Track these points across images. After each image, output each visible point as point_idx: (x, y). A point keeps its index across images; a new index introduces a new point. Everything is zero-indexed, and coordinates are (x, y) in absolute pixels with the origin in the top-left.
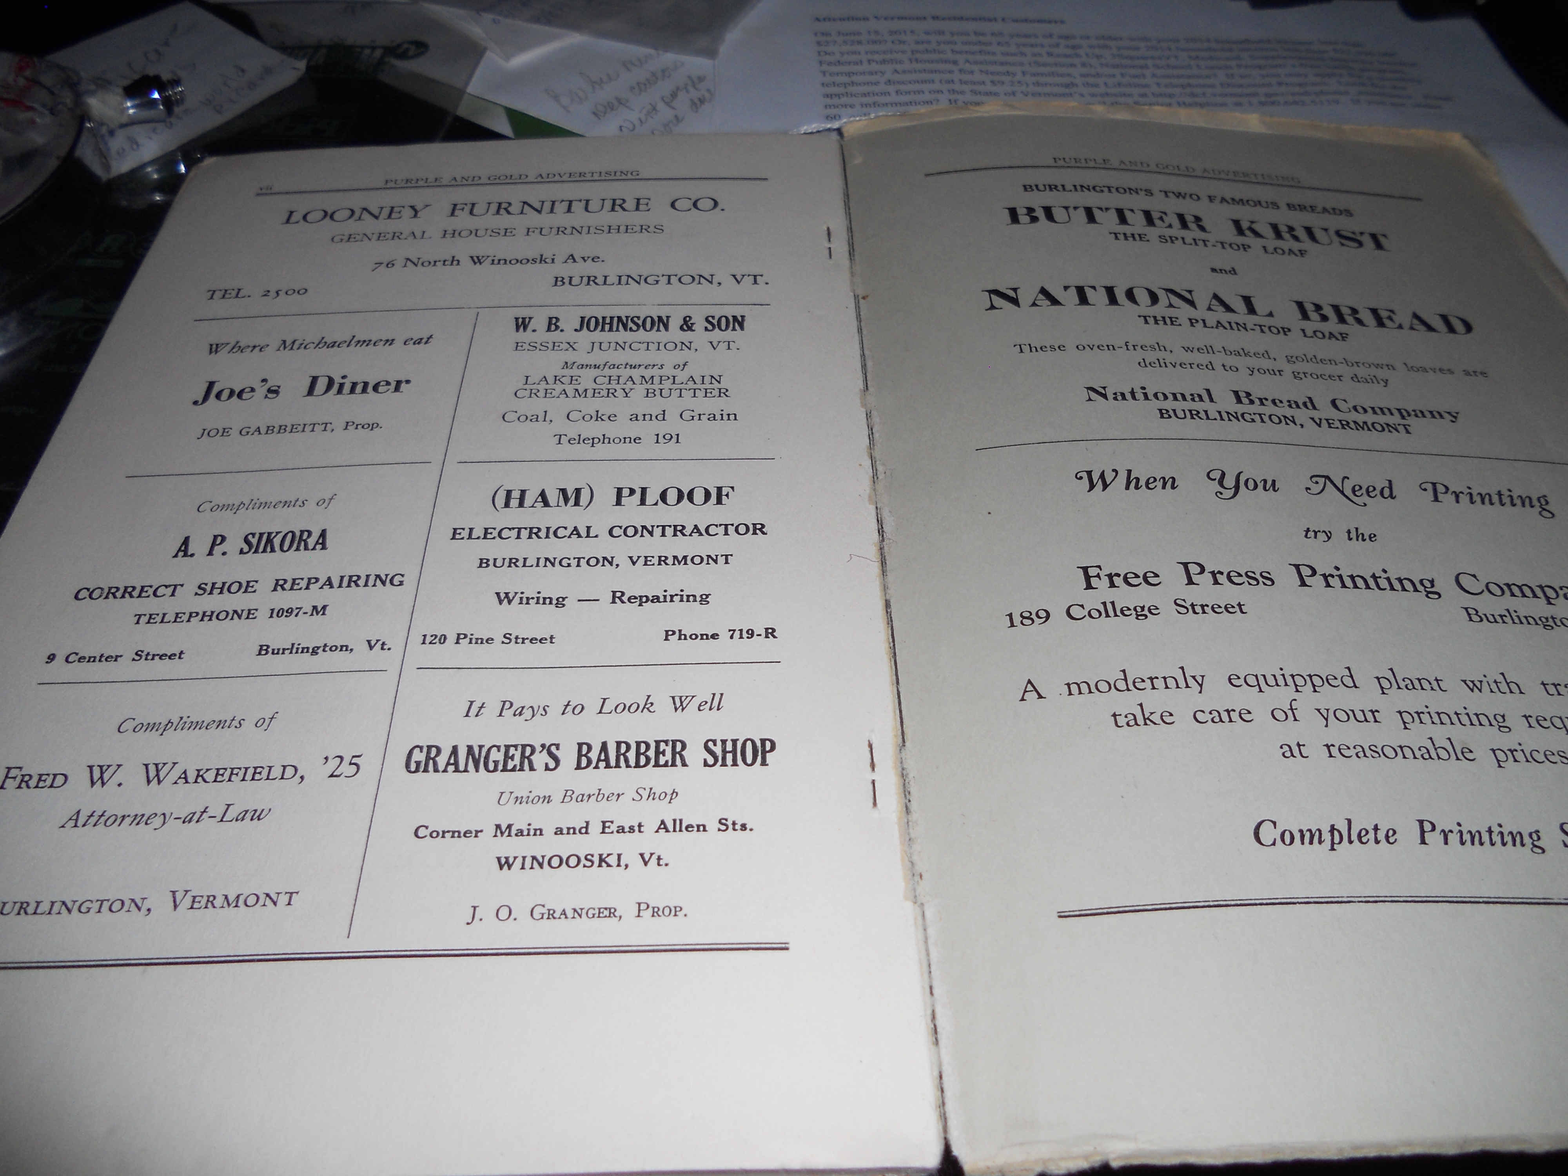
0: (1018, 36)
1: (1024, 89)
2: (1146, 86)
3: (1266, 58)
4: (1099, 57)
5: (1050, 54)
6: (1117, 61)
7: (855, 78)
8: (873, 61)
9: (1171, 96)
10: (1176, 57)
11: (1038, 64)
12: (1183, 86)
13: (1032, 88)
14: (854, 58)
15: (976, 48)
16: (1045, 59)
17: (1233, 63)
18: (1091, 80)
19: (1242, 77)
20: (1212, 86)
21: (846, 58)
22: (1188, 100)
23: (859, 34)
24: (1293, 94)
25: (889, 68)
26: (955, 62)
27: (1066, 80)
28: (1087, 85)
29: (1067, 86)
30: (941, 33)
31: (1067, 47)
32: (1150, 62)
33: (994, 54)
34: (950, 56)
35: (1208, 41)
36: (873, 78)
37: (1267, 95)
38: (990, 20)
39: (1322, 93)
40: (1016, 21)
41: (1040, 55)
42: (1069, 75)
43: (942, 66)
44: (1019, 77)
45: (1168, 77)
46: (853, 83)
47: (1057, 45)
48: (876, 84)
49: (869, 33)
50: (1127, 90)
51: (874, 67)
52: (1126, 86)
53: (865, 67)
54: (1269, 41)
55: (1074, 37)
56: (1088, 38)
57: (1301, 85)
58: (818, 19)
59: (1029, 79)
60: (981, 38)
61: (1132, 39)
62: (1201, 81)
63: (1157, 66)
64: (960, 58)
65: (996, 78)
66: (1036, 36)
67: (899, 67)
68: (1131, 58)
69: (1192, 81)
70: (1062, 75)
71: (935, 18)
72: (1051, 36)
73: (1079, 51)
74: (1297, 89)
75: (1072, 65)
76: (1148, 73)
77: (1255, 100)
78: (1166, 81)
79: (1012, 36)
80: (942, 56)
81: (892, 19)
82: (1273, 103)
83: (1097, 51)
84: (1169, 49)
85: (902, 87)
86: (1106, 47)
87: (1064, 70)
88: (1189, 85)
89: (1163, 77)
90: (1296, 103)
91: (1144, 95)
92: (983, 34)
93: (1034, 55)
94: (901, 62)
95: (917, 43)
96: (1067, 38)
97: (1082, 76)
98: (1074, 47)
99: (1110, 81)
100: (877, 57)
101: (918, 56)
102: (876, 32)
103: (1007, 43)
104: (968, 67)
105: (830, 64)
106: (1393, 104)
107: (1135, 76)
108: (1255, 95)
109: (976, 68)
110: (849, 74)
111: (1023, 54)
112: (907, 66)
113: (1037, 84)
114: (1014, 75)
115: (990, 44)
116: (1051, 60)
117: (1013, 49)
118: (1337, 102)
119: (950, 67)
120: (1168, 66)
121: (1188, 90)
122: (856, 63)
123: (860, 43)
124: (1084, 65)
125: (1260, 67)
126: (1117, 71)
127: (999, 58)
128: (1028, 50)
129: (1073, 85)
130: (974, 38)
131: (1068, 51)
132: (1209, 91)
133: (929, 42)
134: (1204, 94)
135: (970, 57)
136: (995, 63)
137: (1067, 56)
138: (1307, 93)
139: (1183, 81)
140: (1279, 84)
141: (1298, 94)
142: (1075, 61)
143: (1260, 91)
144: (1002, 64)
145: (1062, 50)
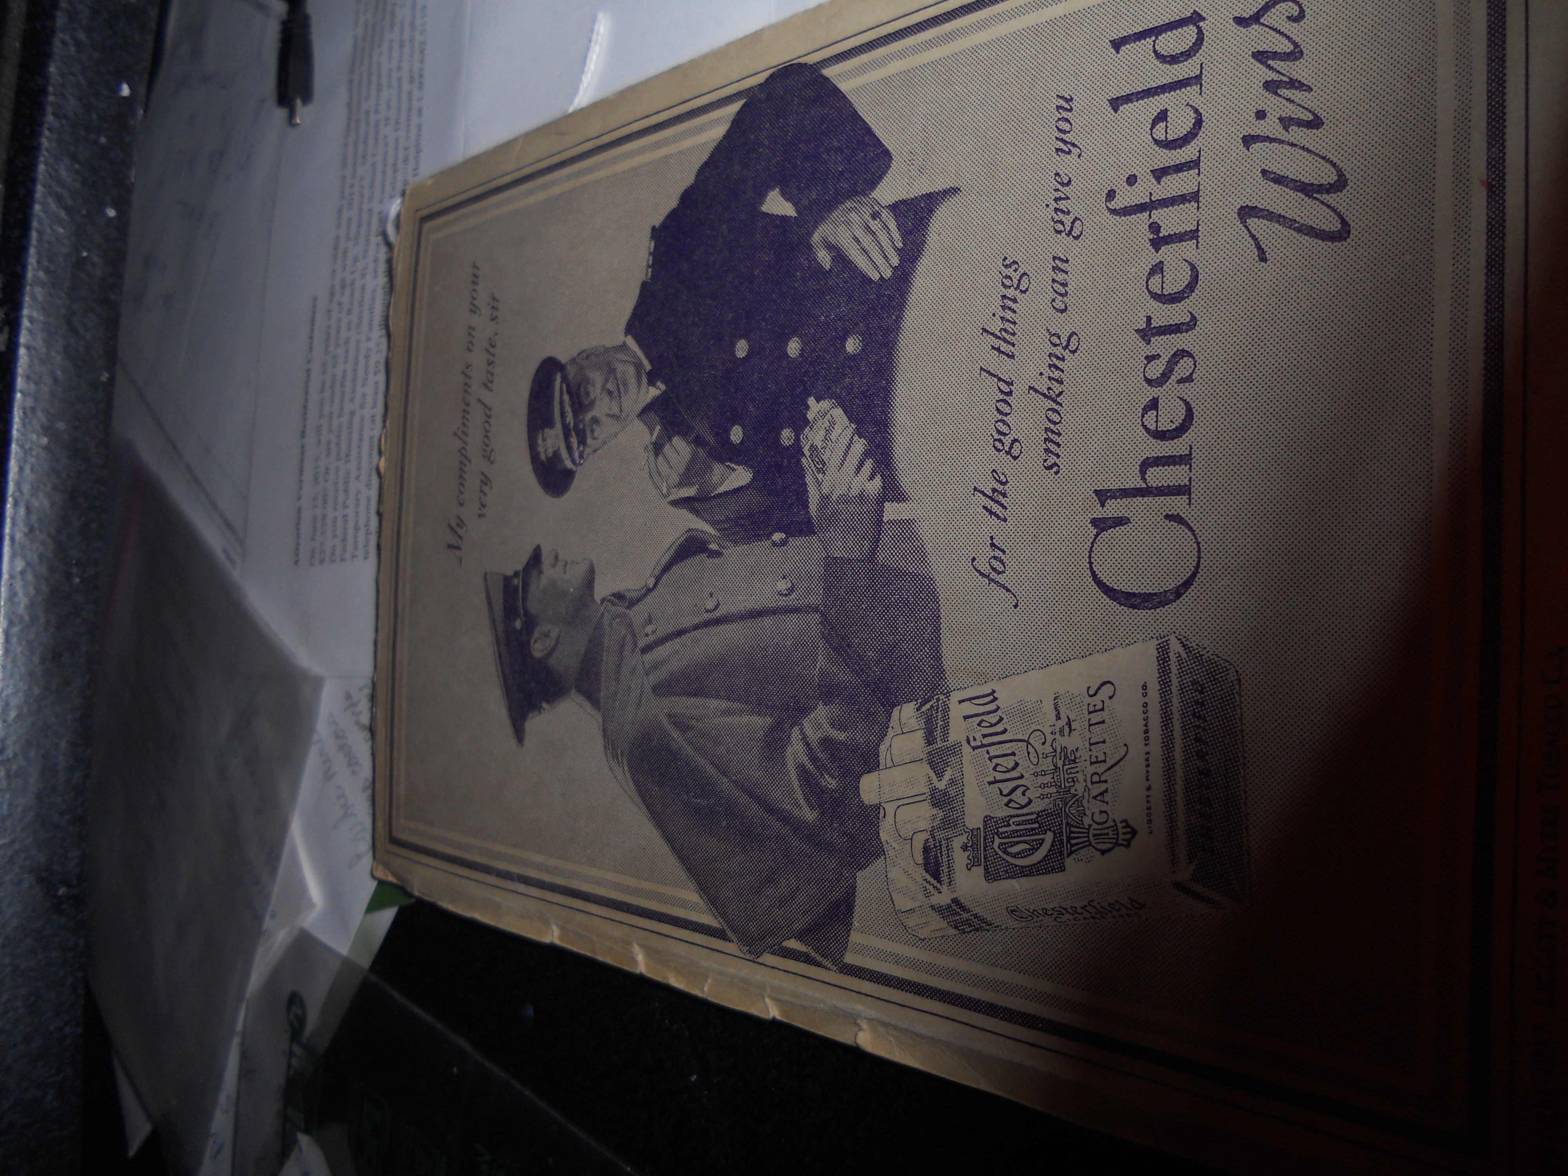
0: (327, 347)
3: (369, 84)
4: (356, 260)
5: (349, 312)
6: (362, 241)
7: (362, 523)
8: (345, 503)
10: (362, 179)
11: (359, 325)
14: (340, 523)
15: (338, 390)
16: (354, 317)
17: (373, 118)
19: (388, 108)
20: (397, 140)
21: (339, 532)
22: (411, 164)
23: (315, 518)
24: (412, 55)
25: (353, 486)
26: (352, 413)
30: (319, 429)
31: (342, 294)
32: (366, 206)
33: (345, 371)
34: (345, 419)
35: (346, 145)
36: (363, 502)
37: (411, 80)
38: (309, 376)
39: (412, 24)
40: (311, 349)
41: (350, 323)
42: (374, 291)
43: (356, 428)
44: (373, 345)
45: (383, 187)
46: (367, 525)
47: (340, 304)
48: (369, 500)
49: (315, 507)
51: (351, 502)
53: (350, 511)
54: (351, 82)
55: (332, 287)
56: (334, 271)
57: (402, 46)
58: (296, 562)
59: (376, 335)
60: (327, 386)
61: (339, 226)
62: (391, 152)
63: (370, 200)
64: (348, 407)
65: (372, 370)
66: (329, 327)
67: (353, 475)
68: (359, 226)
69: (390, 161)
70: (373, 299)
71: (303, 434)
72: (329, 311)
73: (348, 281)
74: (407, 50)
75: (363, 288)
76: (377, 208)
77: (416, 94)
78: (388, 188)
79: (327, 353)
80: (344, 428)
81: (301, 482)
82: (421, 75)
83: (349, 262)
84: (352, 186)
86: (345, 253)
87: (368, 298)
88: (395, 165)
89: (383, 193)
90: (422, 51)
92: (323, 383)
93: (349, 329)
94: (348, 473)
95: (328, 454)
96: (332, 294)
97: (376, 278)
98: (343, 287)
100: (341, 498)
101: (343, 454)
102: (315, 499)
103: (334, 357)
104: (358, 400)
105: (344, 550)
108: (410, 93)
109: (359, 391)
110: (357, 529)
111: (347, 341)
112: (353, 466)
114: (369, 350)
115: (334, 376)
116: (356, 311)
117: (341, 351)
118: (424, 7)
119: (356, 419)
120: (372, 186)
121: (400, 165)
122: (346, 522)
123: (324, 517)
124: (363, 276)
125: (379, 90)
127: (350, 366)
128: (343, 335)
130: (327, 393)
131: (348, 291)
132: (402, 143)
133: (329, 442)
134: (406, 149)
135: (347, 397)
136: (355, 370)
137: (352, 295)
138: (412, 40)
139: (389, 170)
140: (399, 68)
141: (412, 49)
142: (358, 284)
143: (406, 87)
144: (356, 363)
145: (345, 299)
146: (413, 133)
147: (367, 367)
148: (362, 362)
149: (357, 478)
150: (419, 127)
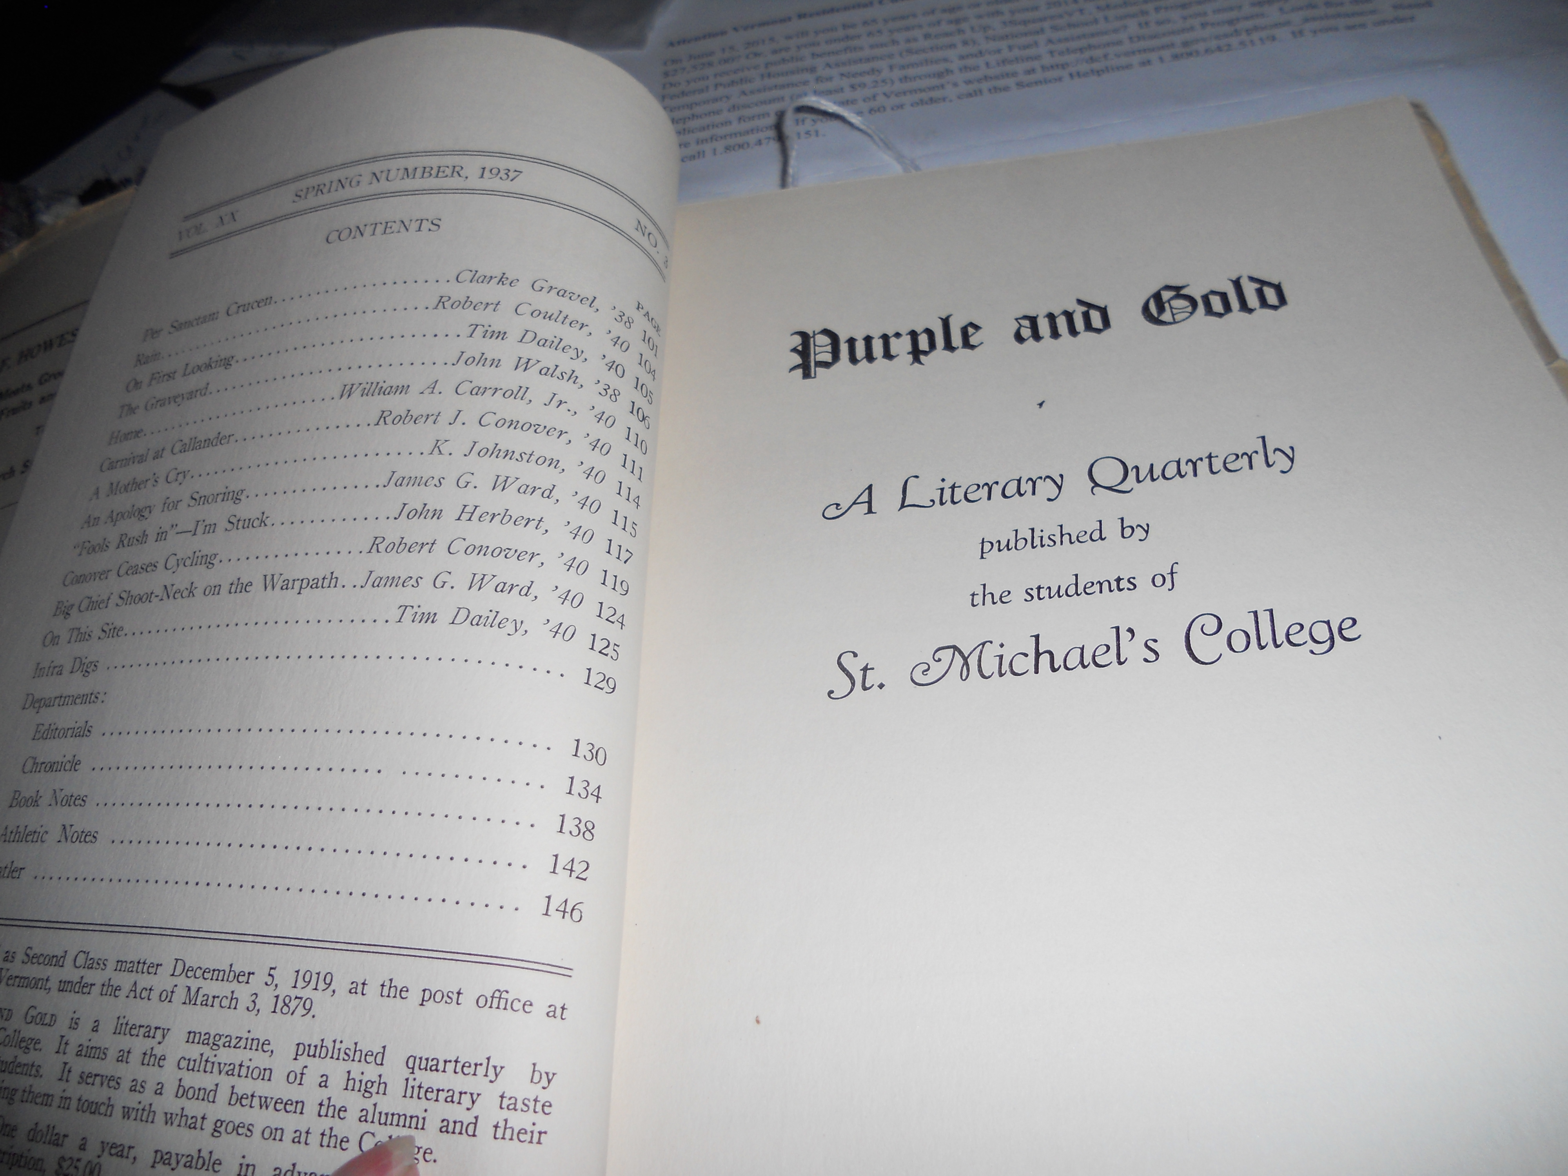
0: (894, 19)
1: (887, 88)
2: (1038, 57)
5: (927, 36)
6: (1008, 30)
7: (698, 110)
8: (721, 85)
9: (1064, 66)
10: (1081, 11)
11: (910, 51)
12: (1081, 50)
13: (898, 86)
14: (701, 84)
15: (841, 46)
16: (923, 43)
17: (1151, 6)
18: (970, 62)
19: (1159, 23)
20: (1119, 43)
21: (692, 86)
22: (1084, 67)
23: (712, 54)
24: (1217, 37)
25: (736, 90)
26: (813, 70)
27: (941, 67)
28: (966, 68)
29: (940, 75)
30: (804, 33)
31: (950, 22)
32: (1046, 25)
33: (861, 48)
34: (808, 62)
36: (717, 106)
37: (1185, 44)
39: (1256, 28)
41: (915, 40)
42: (946, 60)
43: (795, 78)
44: (886, 74)
45: (1067, 40)
46: (694, 116)
47: (939, 22)
48: (717, 112)
49: (723, 50)
50: (1009, 68)
51: (721, 91)
52: (1011, 62)
53: (710, 94)
55: (960, 8)
57: (1231, 22)
58: (672, 44)
59: (897, 73)
60: (851, 32)
62: (1105, 39)
63: (1055, 28)
64: (819, 62)
65: (858, 80)
66: (914, 16)
67: (747, 87)
68: (1025, 23)
69: (1093, 41)
70: (937, 62)
71: (801, 16)
72: (933, 12)
73: (964, 26)
74: (1227, 29)
75: (952, 46)
76: (1041, 39)
77: (1166, 54)
78: (1062, 46)
79: (886, 21)
80: (800, 64)
81: (752, 27)
82: (1190, 54)
83: (986, 21)
85: (747, 112)
86: (998, 13)
87: (940, 54)
88: (1090, 47)
89: (1060, 41)
90: (1219, 49)
91: (1032, 71)
92: (853, 26)
93: (908, 41)
94: (750, 80)
95: (775, 52)
96: (952, 10)
97: (962, 57)
98: (958, 21)
99: (992, 59)
100: (725, 79)
101: (773, 69)
102: (732, 48)
103: (879, 31)
104: (828, 72)
105: (673, 97)
106: (1350, 28)
107: (1026, 47)
108: (1170, 46)
109: (834, 72)
110: (690, 106)
111: (894, 42)
112: (757, 84)
113: (905, 79)
114: (880, 71)
115: (859, 37)
116: (927, 44)
117: (884, 38)
118: (1273, 38)
119: (805, 76)
120: (1070, 25)
121: (1087, 54)
122: (701, 91)
123: (710, 64)
124: (965, 43)
126: (1003, 45)
127: (867, 52)
128: (901, 37)
129: (948, 71)
130: (841, 33)
131: (952, 28)
132: (1111, 50)
133: (787, 49)
134: (1106, 56)
135: (832, 59)
136: (861, 60)
137: (947, 35)
138: (1237, 33)
139: (1083, 43)
140: (1204, 25)
141: (1226, 36)
142: (957, 39)
143: (1178, 39)
144: (868, 60)
145: (945, 27)
146: (1124, 61)
147: (862, 74)
148: (866, 67)
149: (744, 93)
150: (1128, 67)
